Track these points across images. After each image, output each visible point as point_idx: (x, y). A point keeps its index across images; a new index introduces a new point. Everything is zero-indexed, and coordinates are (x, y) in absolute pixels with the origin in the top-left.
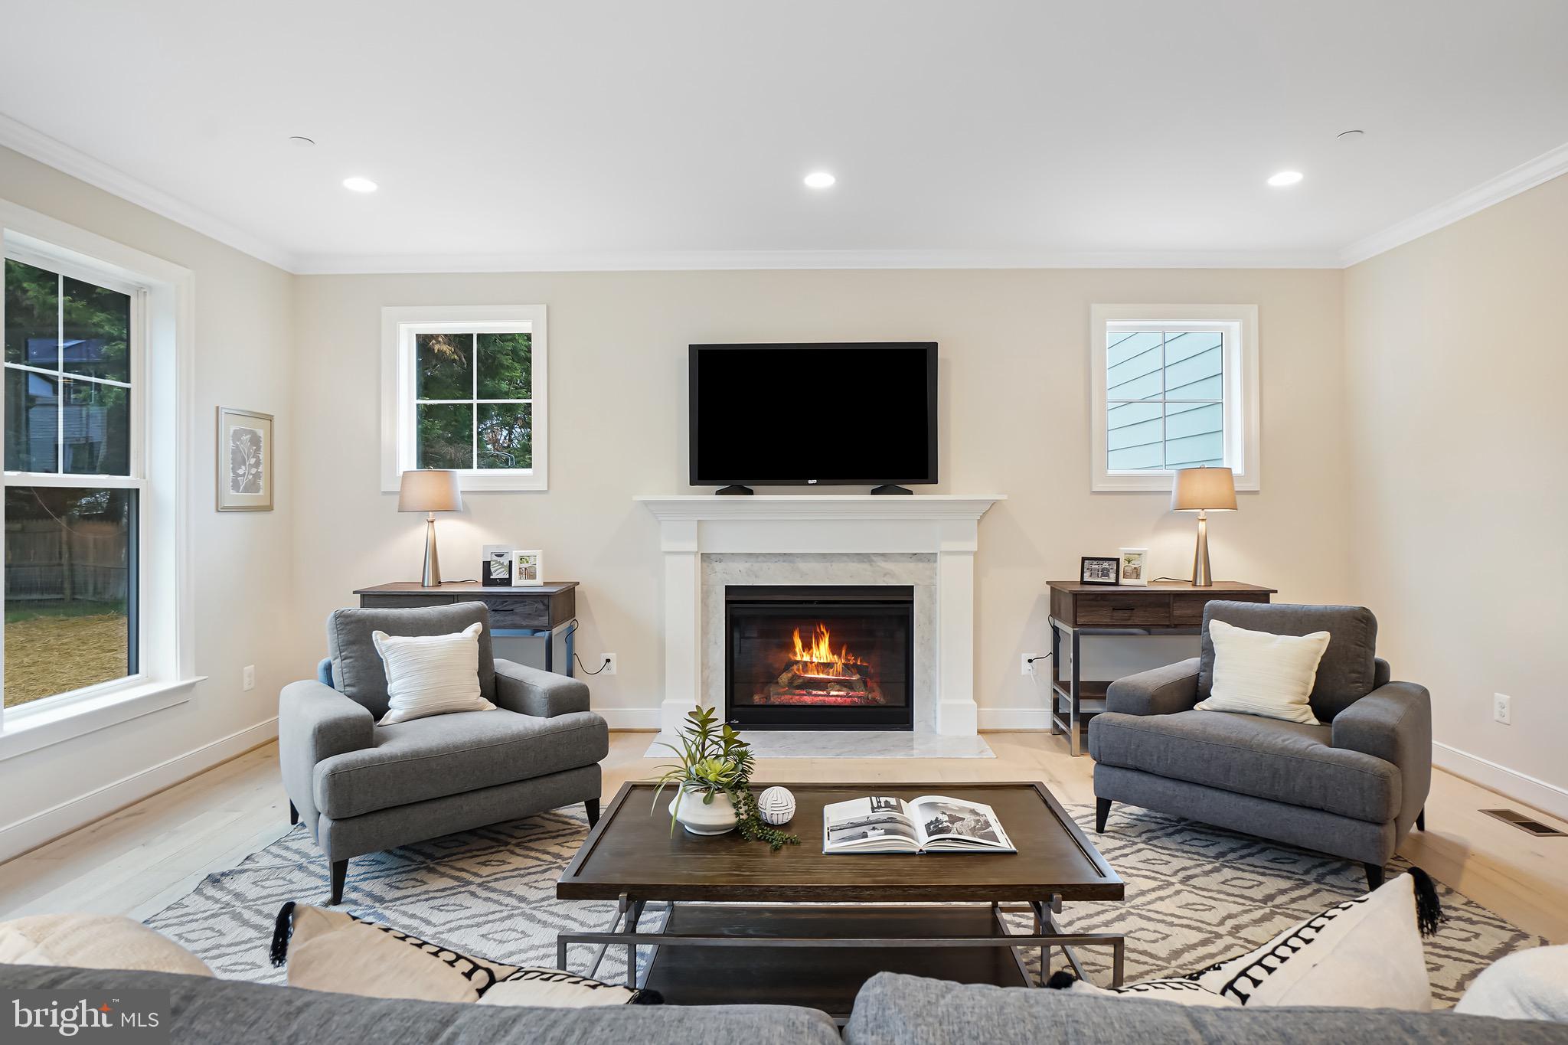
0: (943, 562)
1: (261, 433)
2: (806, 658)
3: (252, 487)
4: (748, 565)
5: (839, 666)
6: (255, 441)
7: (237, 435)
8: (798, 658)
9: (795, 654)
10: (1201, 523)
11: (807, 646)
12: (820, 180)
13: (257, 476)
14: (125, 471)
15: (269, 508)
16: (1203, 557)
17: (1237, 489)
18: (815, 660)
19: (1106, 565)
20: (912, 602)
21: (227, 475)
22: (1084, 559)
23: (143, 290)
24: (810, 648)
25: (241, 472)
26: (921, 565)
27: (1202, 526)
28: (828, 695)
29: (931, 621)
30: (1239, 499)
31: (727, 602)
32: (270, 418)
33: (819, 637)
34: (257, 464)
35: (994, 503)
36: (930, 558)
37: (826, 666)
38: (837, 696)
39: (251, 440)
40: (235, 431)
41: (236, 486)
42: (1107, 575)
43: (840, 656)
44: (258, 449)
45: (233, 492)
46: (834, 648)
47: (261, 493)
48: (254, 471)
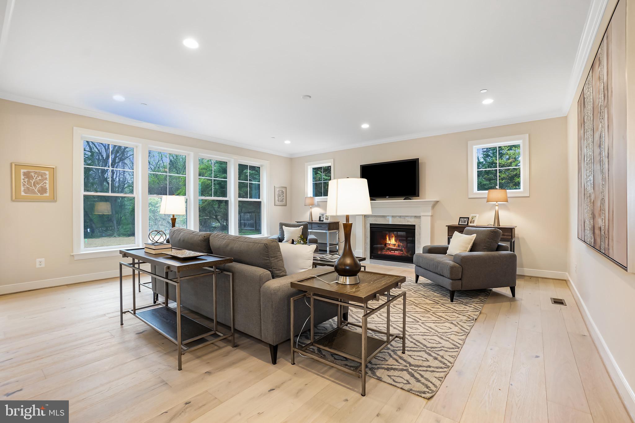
0: (422, 218)
1: (284, 190)
2: (389, 243)
3: (282, 201)
4: (375, 218)
5: (397, 245)
6: (283, 192)
7: (279, 191)
8: (388, 242)
9: (387, 241)
10: (496, 206)
11: (389, 239)
12: (365, 126)
13: (283, 199)
14: (259, 198)
15: (286, 205)
16: (497, 217)
17: (508, 196)
18: (392, 243)
19: (465, 219)
20: (415, 229)
21: (277, 199)
22: (460, 218)
23: (262, 166)
24: (390, 240)
25: (279, 198)
26: (417, 219)
27: (497, 208)
28: (394, 253)
29: (420, 234)
30: (509, 199)
31: (370, 228)
32: (286, 188)
33: (392, 237)
34: (283, 197)
35: (438, 202)
36: (419, 217)
37: (395, 245)
38: (397, 253)
39: (282, 192)
40: (278, 190)
41: (278, 201)
42: (465, 223)
43: (397, 243)
44: (283, 193)
45: (278, 202)
46: (396, 241)
47: (284, 202)
48: (282, 198)
